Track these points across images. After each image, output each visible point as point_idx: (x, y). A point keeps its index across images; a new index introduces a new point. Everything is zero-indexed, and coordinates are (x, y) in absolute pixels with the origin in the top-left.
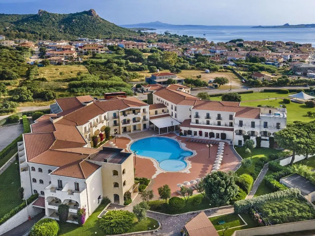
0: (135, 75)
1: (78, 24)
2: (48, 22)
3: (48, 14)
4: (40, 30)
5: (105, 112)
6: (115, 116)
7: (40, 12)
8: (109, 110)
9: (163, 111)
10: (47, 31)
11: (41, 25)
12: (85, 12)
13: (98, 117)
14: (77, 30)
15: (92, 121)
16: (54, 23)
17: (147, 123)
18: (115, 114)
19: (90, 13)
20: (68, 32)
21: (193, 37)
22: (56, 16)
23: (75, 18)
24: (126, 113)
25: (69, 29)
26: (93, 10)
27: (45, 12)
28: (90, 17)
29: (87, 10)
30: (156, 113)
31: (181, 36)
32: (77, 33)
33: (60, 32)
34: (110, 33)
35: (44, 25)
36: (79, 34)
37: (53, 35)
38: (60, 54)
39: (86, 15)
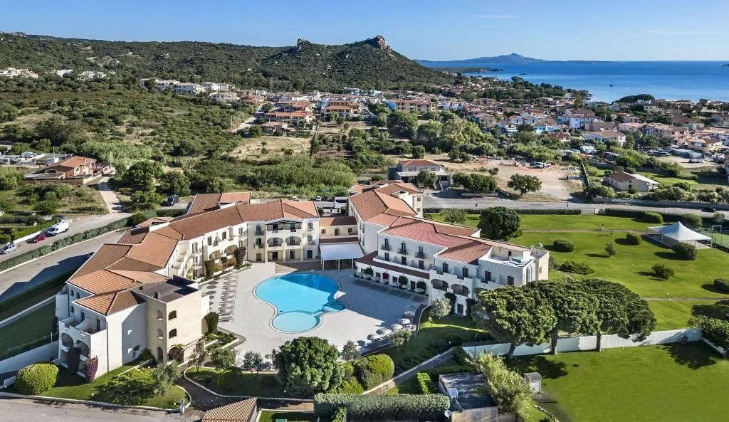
0: (378, 161)
1: (353, 63)
2: (308, 60)
3: (311, 45)
4: (294, 73)
5: (243, 222)
6: (259, 231)
7: (300, 43)
8: (252, 220)
9: (350, 230)
10: (303, 74)
11: (297, 64)
12: (369, 41)
13: (226, 229)
14: (350, 72)
15: (213, 234)
16: (316, 61)
17: (314, 248)
18: (259, 228)
19: (374, 42)
20: (336, 76)
21: (561, 87)
22: (323, 49)
23: (350, 52)
24: (279, 226)
25: (339, 71)
26: (381, 37)
27: (307, 43)
28: (375, 49)
29: (371, 38)
30: (337, 232)
31: (537, 85)
32: (348, 79)
33: (324, 76)
34: (402, 78)
35: (302, 65)
36: (352, 80)
37: (310, 81)
38: (285, 117)
39: (368, 46)
